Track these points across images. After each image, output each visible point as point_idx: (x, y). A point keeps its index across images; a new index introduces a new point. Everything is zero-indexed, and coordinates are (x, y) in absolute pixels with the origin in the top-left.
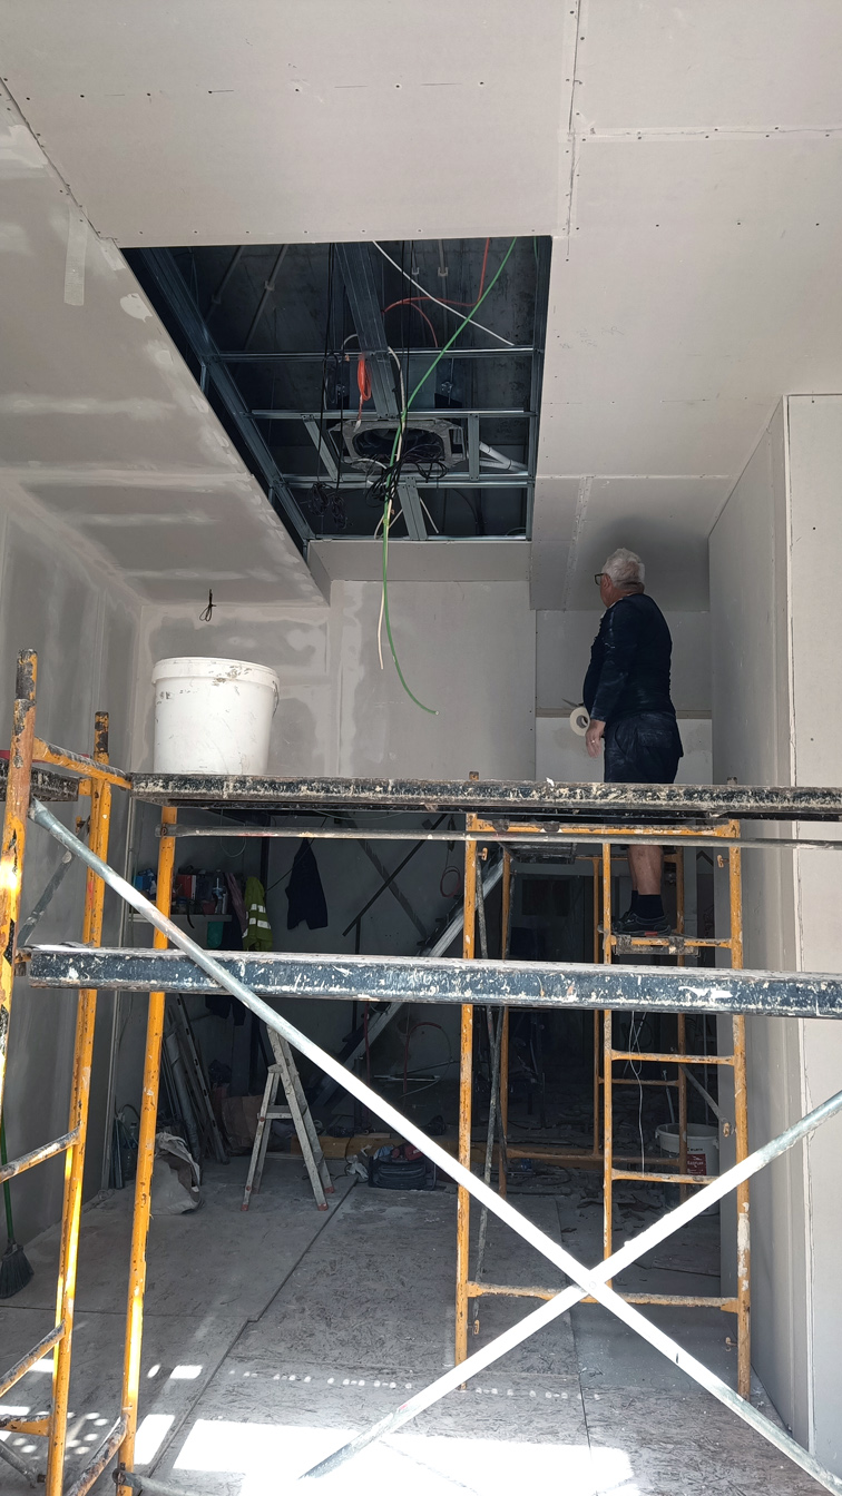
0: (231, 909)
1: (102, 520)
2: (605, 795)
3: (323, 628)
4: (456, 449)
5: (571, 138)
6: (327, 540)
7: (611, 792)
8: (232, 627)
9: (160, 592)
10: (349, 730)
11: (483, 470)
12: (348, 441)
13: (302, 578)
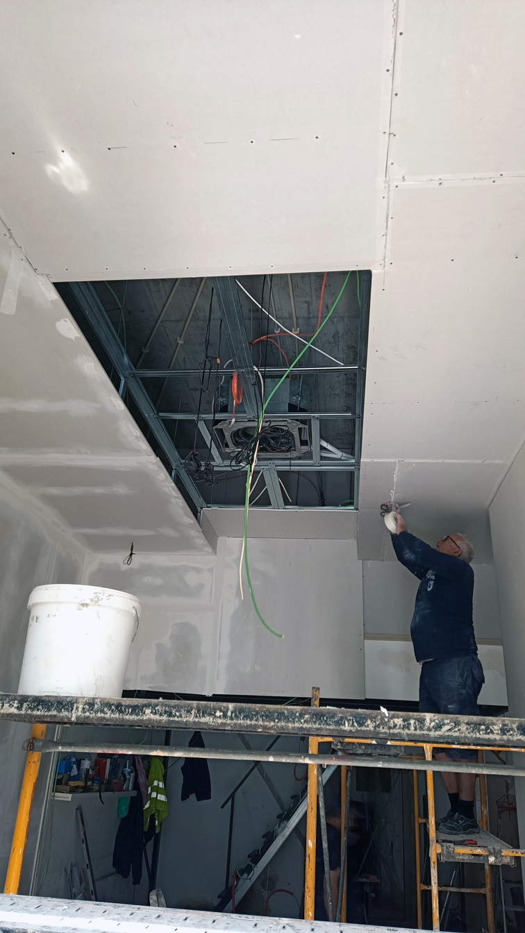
0: (136, 786)
1: (55, 491)
2: (439, 727)
3: (211, 570)
4: (304, 443)
5: (387, 185)
6: (215, 508)
7: (444, 724)
8: (146, 570)
9: (98, 544)
10: (226, 647)
11: (322, 458)
12: (227, 435)
13: (196, 534)
